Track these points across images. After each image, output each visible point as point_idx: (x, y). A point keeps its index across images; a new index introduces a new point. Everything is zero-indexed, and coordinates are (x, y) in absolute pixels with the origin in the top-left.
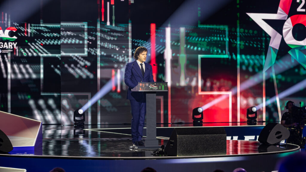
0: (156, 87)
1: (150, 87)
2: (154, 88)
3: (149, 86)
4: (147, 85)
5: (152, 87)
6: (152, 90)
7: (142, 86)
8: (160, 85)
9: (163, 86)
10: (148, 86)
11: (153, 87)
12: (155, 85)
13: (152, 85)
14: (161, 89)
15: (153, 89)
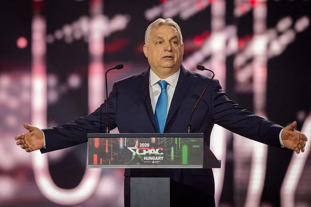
0: (156, 152)
1: (134, 151)
2: (147, 155)
3: (130, 149)
4: (121, 146)
5: (141, 151)
6: (142, 163)
7: (102, 147)
8: (174, 145)
9: (185, 149)
10: (125, 148)
11: (145, 152)
12: (153, 146)
13: (142, 145)
14: (178, 159)
15: (146, 158)
